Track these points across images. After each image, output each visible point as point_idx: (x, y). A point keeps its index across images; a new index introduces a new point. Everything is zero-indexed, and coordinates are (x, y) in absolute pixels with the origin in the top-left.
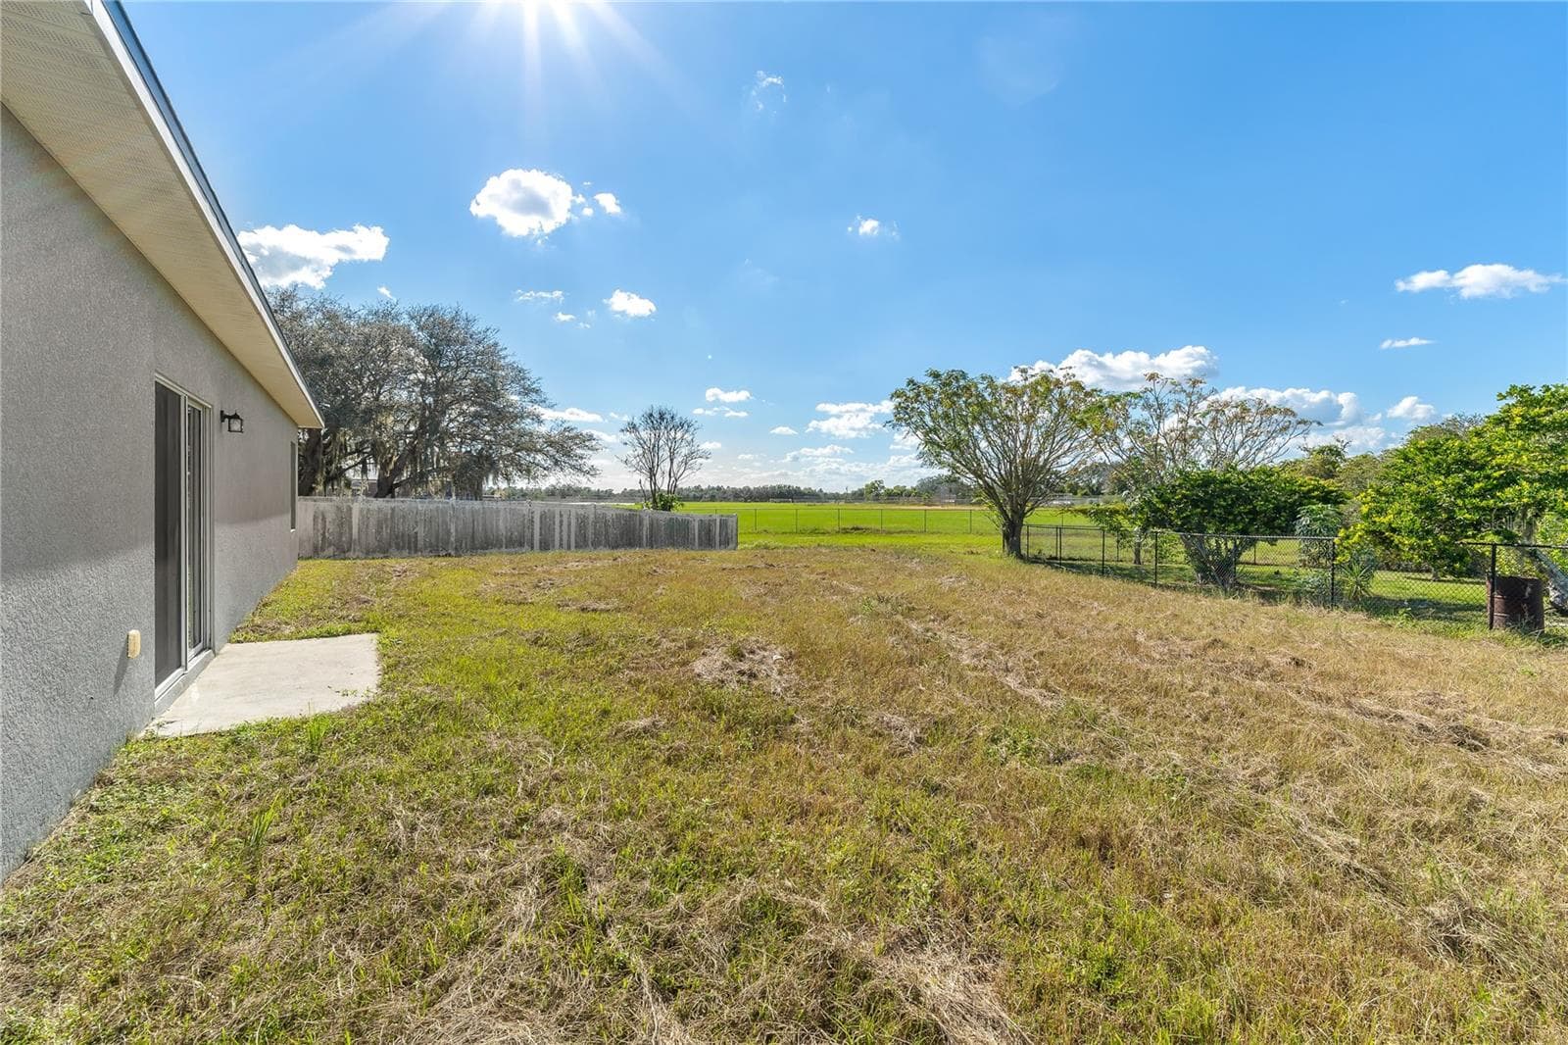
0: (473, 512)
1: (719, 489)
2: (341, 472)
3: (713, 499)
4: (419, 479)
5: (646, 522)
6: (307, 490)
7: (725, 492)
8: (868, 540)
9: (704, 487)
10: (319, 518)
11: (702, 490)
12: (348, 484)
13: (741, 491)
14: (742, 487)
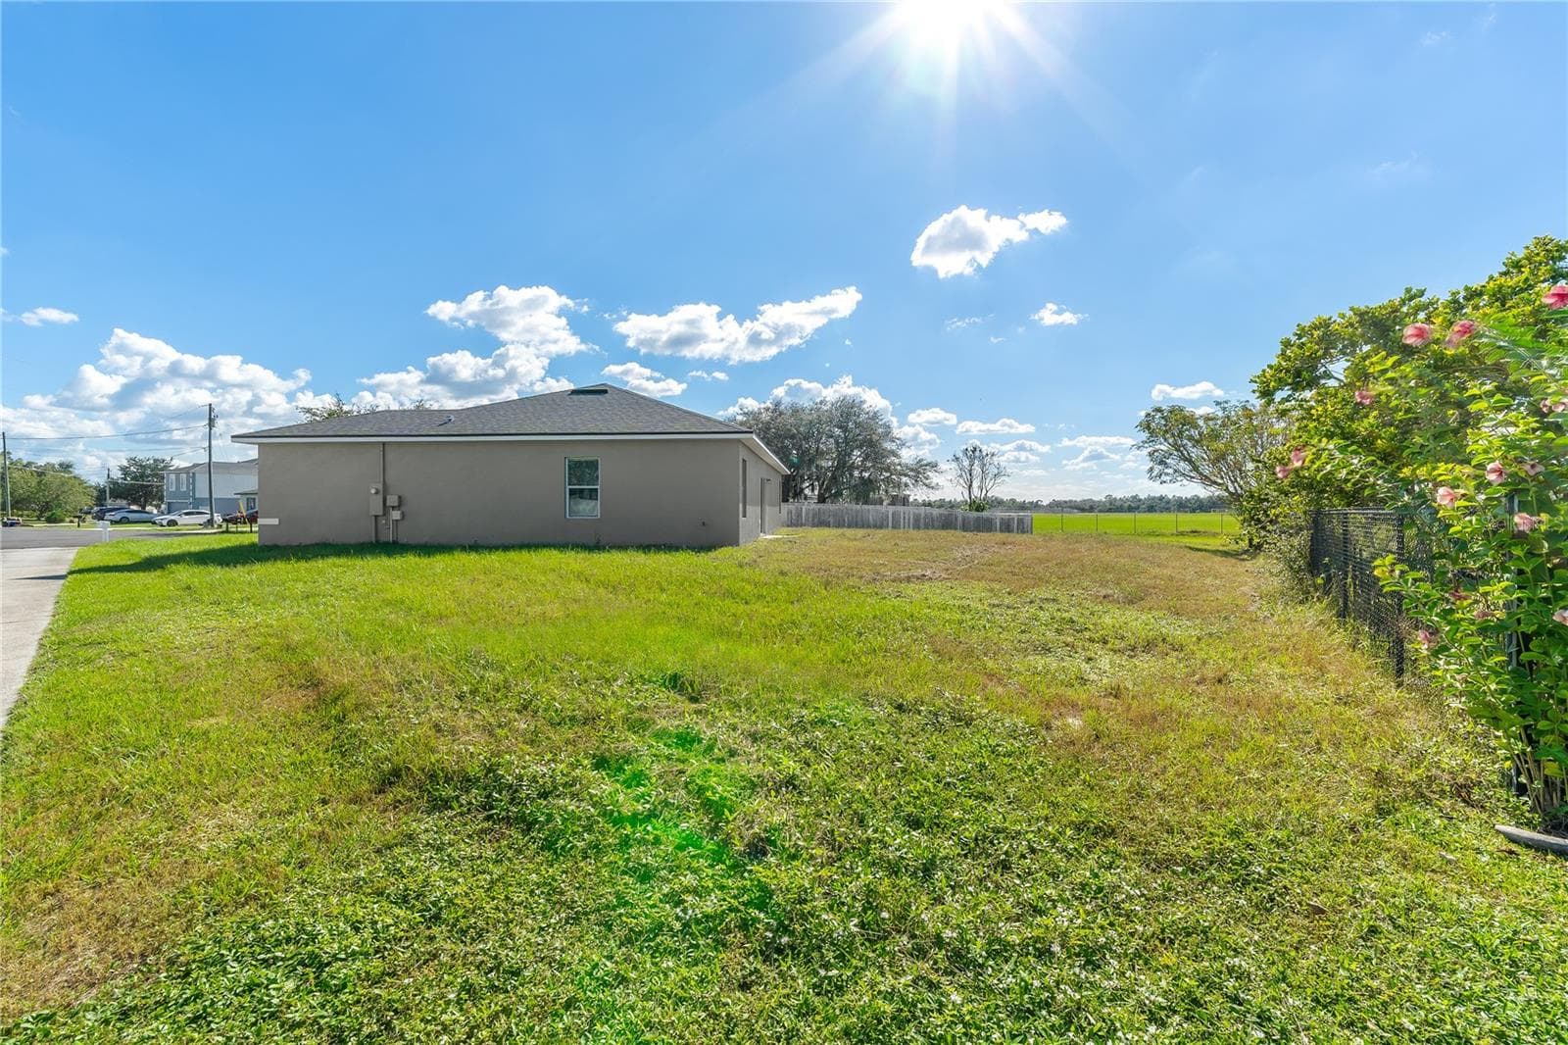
0: (857, 512)
1: (1161, 498)
2: (802, 490)
3: (1151, 509)
4: (839, 494)
5: (960, 519)
6: (785, 500)
7: (1168, 502)
8: (1160, 539)
9: (1142, 497)
10: (790, 512)
11: (1140, 500)
12: (806, 498)
13: (1187, 500)
14: (1189, 497)
